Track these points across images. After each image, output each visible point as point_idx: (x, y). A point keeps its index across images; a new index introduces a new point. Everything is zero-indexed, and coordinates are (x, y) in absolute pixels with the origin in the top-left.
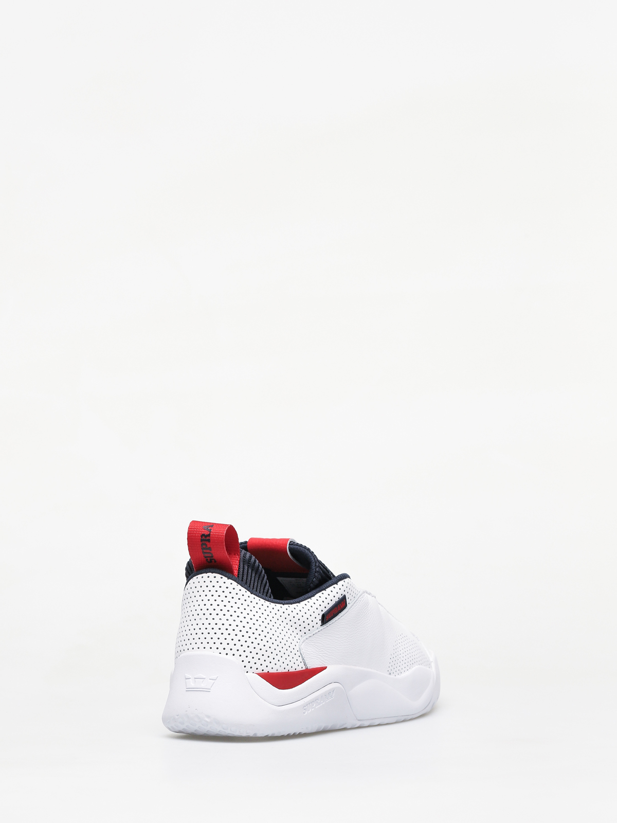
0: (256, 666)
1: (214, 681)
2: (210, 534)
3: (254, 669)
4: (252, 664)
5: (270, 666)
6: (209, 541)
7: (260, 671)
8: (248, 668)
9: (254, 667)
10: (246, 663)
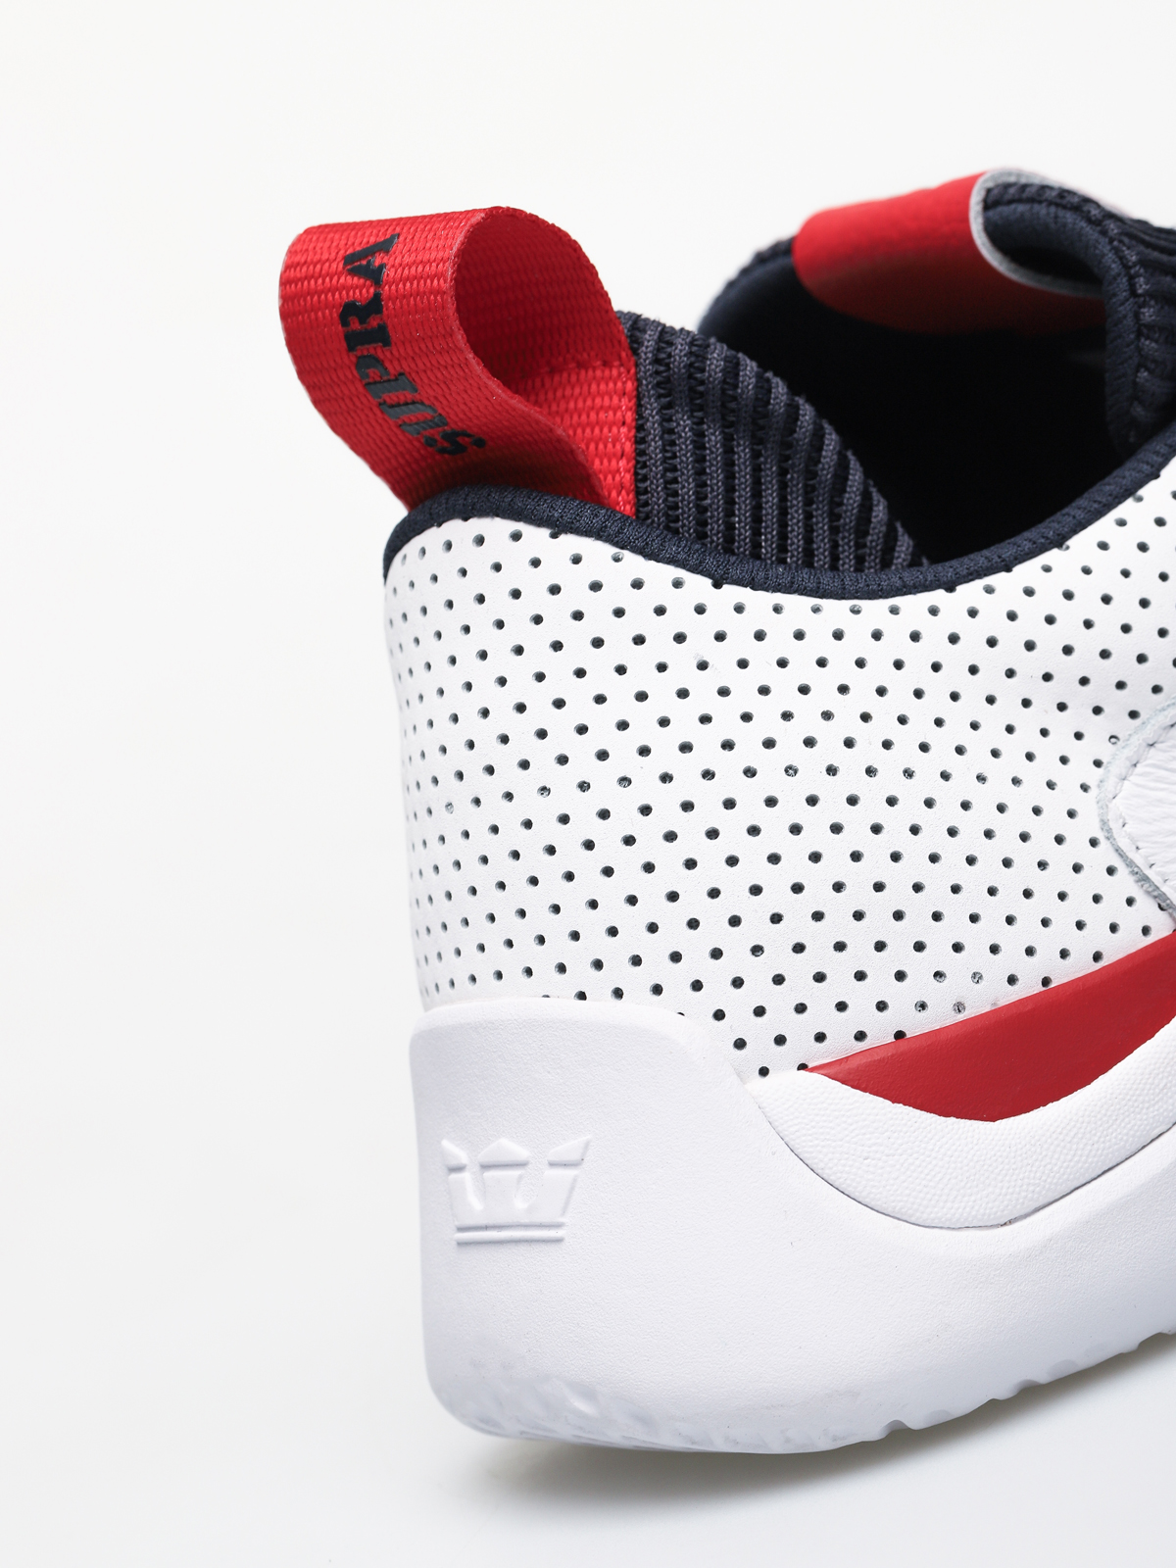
0: (811, 1022)
1: (570, 1173)
2: (377, 298)
3: (802, 1046)
4: (780, 1018)
5: (900, 998)
6: (381, 336)
7: (841, 1046)
8: (761, 1049)
9: (800, 1030)
10: (738, 1021)
